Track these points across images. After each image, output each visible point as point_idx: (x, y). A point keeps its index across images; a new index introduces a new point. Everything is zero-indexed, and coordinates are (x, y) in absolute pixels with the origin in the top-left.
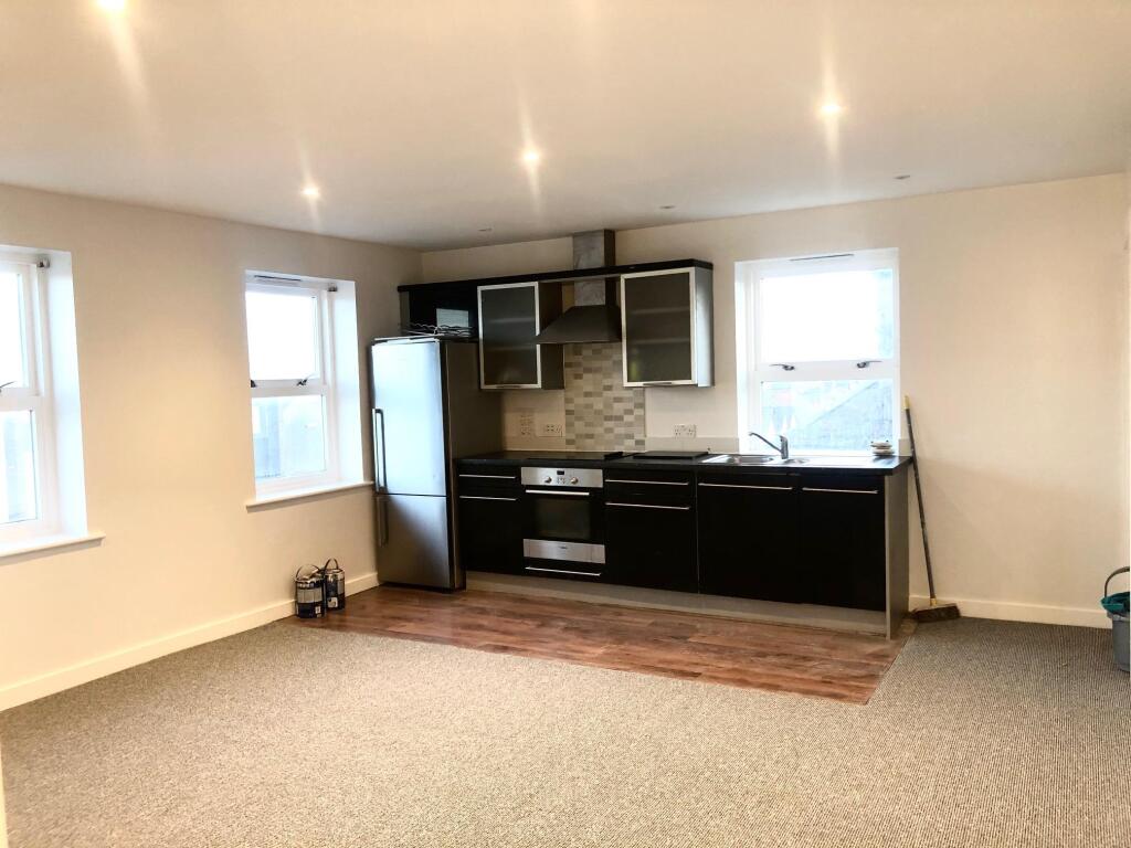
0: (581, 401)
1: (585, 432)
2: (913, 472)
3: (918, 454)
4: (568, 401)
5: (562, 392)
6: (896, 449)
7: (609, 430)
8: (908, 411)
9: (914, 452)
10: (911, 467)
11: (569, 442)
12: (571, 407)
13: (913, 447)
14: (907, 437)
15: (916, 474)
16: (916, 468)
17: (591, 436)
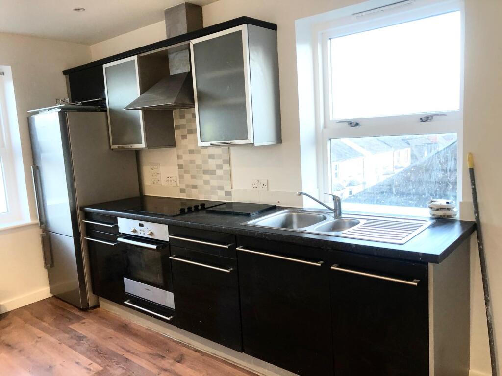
0: (187, 157)
1: (191, 183)
2: (477, 241)
3: (483, 219)
4: (179, 157)
5: (174, 149)
6: (457, 212)
7: (207, 182)
8: (472, 171)
9: (478, 218)
10: (475, 234)
11: (182, 191)
12: (181, 162)
13: (477, 211)
14: (471, 200)
15: (481, 244)
16: (480, 237)
17: (195, 187)
